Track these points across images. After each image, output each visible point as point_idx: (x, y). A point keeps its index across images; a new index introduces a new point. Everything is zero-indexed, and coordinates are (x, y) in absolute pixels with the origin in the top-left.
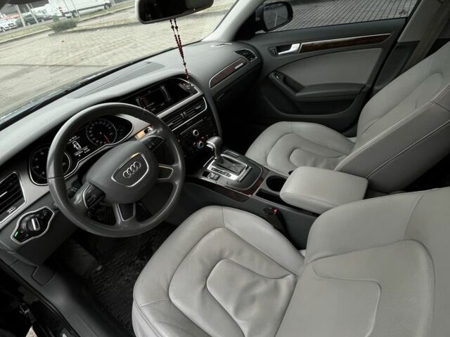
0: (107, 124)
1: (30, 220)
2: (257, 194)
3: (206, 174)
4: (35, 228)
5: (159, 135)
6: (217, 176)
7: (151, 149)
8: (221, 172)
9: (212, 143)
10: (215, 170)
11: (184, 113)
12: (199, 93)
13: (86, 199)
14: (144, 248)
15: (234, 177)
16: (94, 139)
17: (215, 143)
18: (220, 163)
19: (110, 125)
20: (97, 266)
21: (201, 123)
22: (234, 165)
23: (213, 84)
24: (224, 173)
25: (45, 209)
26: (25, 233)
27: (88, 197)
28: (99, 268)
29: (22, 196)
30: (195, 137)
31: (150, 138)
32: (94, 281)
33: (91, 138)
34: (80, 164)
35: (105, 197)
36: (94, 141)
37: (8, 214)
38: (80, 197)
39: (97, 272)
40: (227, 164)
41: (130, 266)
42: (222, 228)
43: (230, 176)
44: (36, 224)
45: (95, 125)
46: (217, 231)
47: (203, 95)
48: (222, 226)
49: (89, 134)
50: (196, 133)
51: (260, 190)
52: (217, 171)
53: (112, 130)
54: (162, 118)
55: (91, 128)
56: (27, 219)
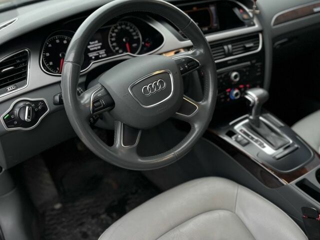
0: (134, 31)
1: (24, 107)
2: (298, 184)
3: (231, 134)
4: (26, 118)
5: (196, 57)
6: (245, 141)
7: (182, 72)
8: (252, 138)
9: (253, 95)
10: (245, 133)
11: (230, 46)
12: (257, 27)
13: (94, 103)
14: (116, 203)
15: (269, 150)
16: (114, 44)
17: (258, 96)
18: (254, 127)
19: (137, 35)
20: (57, 203)
21: (245, 67)
22: (273, 134)
23: (278, 21)
24: (257, 141)
25: (42, 101)
26: (14, 120)
27: (96, 100)
28: (58, 206)
29: (25, 78)
30: (232, 81)
31: (185, 59)
32: (47, 219)
33: (112, 42)
34: (93, 65)
35: (113, 108)
36: (114, 47)
37: (7, 91)
38: (88, 97)
39: (53, 210)
40: (263, 130)
41: (93, 217)
42: (230, 212)
43: (264, 147)
44: (29, 114)
45: (122, 29)
46: (222, 213)
47: (261, 32)
48: (231, 209)
49: (112, 37)
50: (236, 77)
51: (304, 180)
52: (248, 135)
53: (138, 41)
54: (210, 42)
55: (116, 31)
56: (21, 104)
